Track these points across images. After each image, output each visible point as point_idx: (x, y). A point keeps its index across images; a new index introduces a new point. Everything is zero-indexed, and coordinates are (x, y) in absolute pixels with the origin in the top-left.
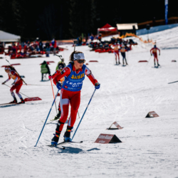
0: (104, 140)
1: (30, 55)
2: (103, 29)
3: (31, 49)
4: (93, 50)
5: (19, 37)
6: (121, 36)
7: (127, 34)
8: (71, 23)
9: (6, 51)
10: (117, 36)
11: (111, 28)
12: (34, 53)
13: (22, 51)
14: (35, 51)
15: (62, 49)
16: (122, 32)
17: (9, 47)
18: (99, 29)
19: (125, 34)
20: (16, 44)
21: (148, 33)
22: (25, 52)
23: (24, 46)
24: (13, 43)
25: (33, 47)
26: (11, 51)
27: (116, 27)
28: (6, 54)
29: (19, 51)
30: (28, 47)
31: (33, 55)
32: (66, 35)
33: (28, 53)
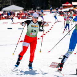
0: (54, 66)
1: (28, 17)
2: (65, 5)
3: (29, 15)
4: (60, 15)
5: (23, 8)
6: (74, 8)
8: (49, 2)
9: (16, 15)
10: (72, 8)
11: (69, 4)
12: (30, 17)
13: (24, 15)
14: (31, 15)
15: (44, 15)
16: (75, 6)
17: (18, 13)
18: (63, 5)
19: (76, 7)
20: (21, 12)
22: (25, 16)
23: (25, 13)
24: (20, 11)
25: (30, 14)
26: (19, 16)
27: (71, 3)
28: (16, 17)
29: (22, 15)
30: (27, 13)
31: (29, 18)
32: (47, 7)
33: (27, 16)
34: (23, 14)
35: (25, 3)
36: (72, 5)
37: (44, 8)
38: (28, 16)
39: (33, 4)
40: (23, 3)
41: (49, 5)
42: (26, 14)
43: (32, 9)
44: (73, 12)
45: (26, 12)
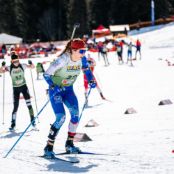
1: (30, 55)
3: (32, 50)
4: (88, 50)
5: (20, 39)
6: (114, 36)
7: (119, 35)
9: (9, 52)
10: (110, 37)
11: (105, 30)
12: (34, 54)
13: (24, 52)
14: (35, 52)
15: (60, 50)
16: (115, 34)
18: (94, 31)
19: (117, 35)
20: (18, 46)
21: (138, 34)
22: (26, 53)
23: (25, 47)
24: (15, 45)
25: (34, 48)
27: (108, 28)
28: (9, 55)
29: (20, 52)
30: (29, 48)
31: (33, 56)
32: (65, 37)
33: (28, 54)
34: (22, 50)
35: (25, 31)
36: (109, 31)
37: (60, 37)
38: (31, 53)
39: (39, 32)
40: (21, 29)
41: (68, 32)
42: (27, 50)
43: (38, 40)
44: (113, 43)
45: (27, 46)
